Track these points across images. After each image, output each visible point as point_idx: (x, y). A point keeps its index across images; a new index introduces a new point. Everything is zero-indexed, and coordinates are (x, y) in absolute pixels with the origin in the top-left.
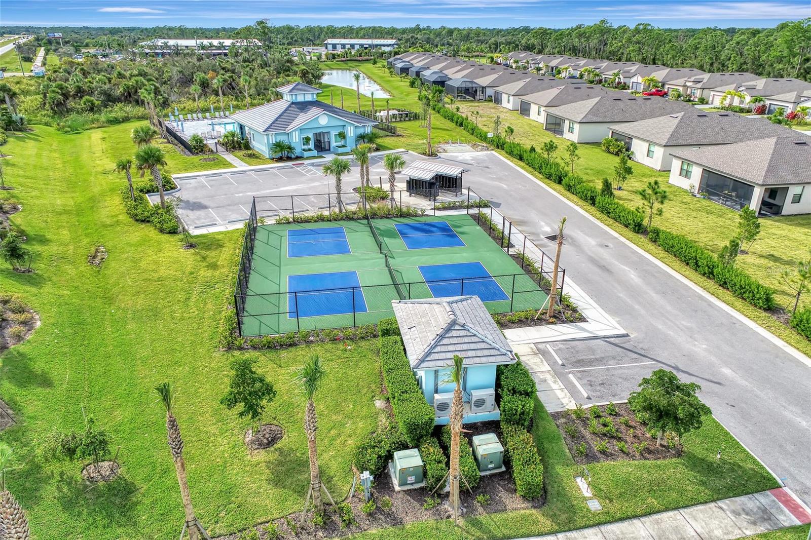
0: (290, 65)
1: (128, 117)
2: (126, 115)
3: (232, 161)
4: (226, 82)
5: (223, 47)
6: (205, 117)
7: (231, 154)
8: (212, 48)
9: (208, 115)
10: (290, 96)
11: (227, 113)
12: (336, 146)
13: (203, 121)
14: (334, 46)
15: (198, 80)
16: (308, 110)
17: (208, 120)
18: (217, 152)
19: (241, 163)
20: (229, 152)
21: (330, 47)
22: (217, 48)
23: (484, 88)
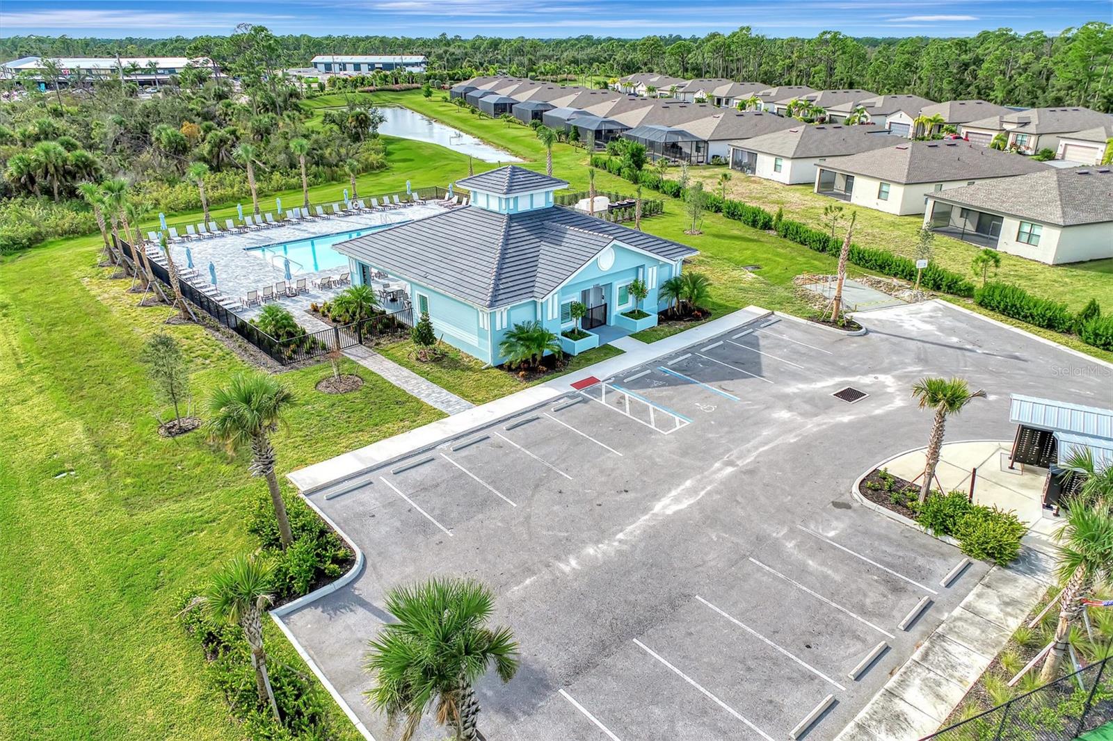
0: (294, 100)
1: (38, 233)
2: (35, 229)
3: (405, 385)
4: (226, 143)
5: (156, 70)
6: (224, 229)
7: (378, 355)
8: (139, 72)
9: (229, 223)
10: (503, 201)
11: (269, 217)
12: (622, 314)
13: (223, 239)
14: (328, 67)
15: (164, 139)
16: (557, 233)
17: (234, 236)
18: (339, 348)
19: (438, 393)
20: (369, 347)
21: (322, 67)
22: (146, 72)
23: (706, 142)
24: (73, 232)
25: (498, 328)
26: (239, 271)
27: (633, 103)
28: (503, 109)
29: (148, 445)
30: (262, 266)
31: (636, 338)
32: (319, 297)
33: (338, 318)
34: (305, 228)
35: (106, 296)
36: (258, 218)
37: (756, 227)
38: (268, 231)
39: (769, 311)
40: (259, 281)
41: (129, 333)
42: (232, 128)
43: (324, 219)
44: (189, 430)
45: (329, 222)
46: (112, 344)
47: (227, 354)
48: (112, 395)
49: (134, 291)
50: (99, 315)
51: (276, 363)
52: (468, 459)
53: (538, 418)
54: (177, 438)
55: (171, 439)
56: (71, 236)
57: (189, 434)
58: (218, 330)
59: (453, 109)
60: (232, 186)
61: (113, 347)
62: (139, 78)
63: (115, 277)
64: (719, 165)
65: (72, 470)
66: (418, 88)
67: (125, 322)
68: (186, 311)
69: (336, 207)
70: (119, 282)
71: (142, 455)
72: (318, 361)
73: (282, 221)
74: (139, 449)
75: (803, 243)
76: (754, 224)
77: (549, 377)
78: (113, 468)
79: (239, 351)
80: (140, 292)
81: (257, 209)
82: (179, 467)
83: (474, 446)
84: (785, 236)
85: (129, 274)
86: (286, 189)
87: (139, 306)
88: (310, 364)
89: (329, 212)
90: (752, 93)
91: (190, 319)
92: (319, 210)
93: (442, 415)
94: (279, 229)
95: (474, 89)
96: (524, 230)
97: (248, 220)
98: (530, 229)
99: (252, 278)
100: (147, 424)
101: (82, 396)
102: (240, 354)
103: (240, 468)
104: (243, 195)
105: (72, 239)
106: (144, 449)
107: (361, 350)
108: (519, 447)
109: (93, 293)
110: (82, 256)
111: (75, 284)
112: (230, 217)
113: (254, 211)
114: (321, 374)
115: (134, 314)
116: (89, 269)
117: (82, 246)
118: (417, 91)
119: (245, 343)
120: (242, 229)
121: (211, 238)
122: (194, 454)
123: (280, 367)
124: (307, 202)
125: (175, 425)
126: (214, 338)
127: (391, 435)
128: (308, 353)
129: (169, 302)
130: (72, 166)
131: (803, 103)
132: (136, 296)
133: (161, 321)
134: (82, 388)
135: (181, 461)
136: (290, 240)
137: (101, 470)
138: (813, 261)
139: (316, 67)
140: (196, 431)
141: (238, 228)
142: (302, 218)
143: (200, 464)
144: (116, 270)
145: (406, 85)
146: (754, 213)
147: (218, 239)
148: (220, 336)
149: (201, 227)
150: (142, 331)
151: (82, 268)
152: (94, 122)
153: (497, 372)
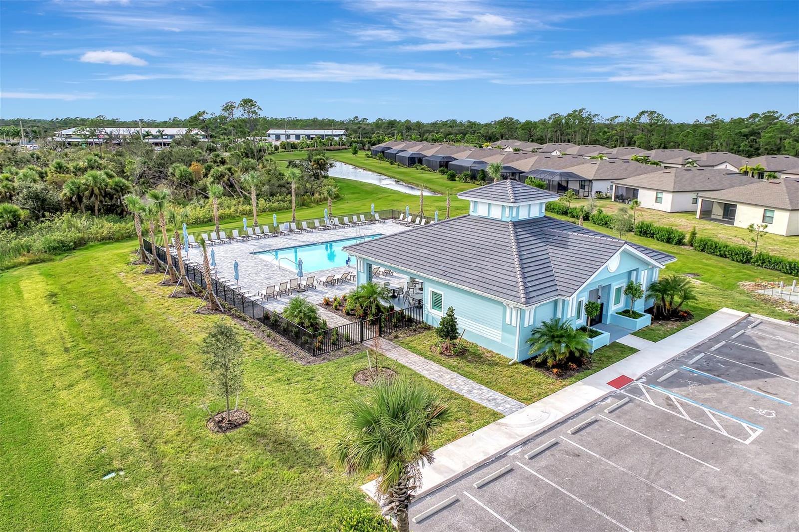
1: (83, 238)
2: (81, 235)
3: (441, 379)
4: (224, 177)
5: (162, 135)
6: (231, 238)
7: (400, 348)
8: (151, 137)
9: (235, 233)
10: (507, 210)
11: (266, 229)
12: (617, 313)
13: (230, 245)
14: (278, 137)
15: (177, 174)
16: (560, 238)
17: (239, 243)
18: (362, 340)
19: (479, 389)
20: (389, 340)
21: (274, 137)
22: (155, 137)
23: (590, 181)
24: (109, 238)
25: (526, 325)
26: (250, 270)
27: (517, 156)
28: (415, 161)
29: (199, 441)
30: (269, 266)
31: (639, 336)
32: (326, 293)
33: (350, 312)
34: (295, 238)
35: (141, 288)
36: (258, 230)
37: (671, 243)
38: (266, 240)
39: (746, 314)
40: (269, 278)
41: (164, 321)
42: (229, 166)
43: (307, 231)
44: (240, 425)
45: (312, 234)
46: (150, 331)
47: (259, 343)
48: (155, 383)
49: (165, 284)
50: (136, 304)
51: (307, 354)
52: (549, 470)
53: (596, 421)
54: (228, 434)
55: (221, 435)
56: (108, 241)
57: (241, 429)
58: (245, 321)
59: (374, 162)
60: (229, 207)
61: (151, 334)
62: (150, 141)
63: (147, 273)
64: (601, 198)
65: (121, 470)
66: (346, 149)
67: (159, 312)
68: (213, 303)
69: (317, 223)
70: (150, 276)
71: (194, 453)
72: (346, 352)
73: (276, 232)
74: (190, 446)
75: (723, 255)
76: (669, 240)
77: (581, 374)
78: (165, 470)
79: (268, 340)
80: (170, 285)
81: (256, 223)
82: (237, 471)
83: (548, 453)
84: (702, 250)
85: (158, 271)
86: (269, 210)
87: (170, 297)
88: (339, 355)
89: (312, 227)
90: (598, 152)
91: (216, 310)
92: (304, 224)
93: (496, 416)
94: (274, 238)
95: (389, 148)
96: (529, 235)
97: (250, 231)
98: (534, 234)
99: (263, 276)
100: (194, 417)
101: (127, 383)
102: (270, 343)
103: (304, 474)
104: (238, 214)
105: (108, 243)
106: (196, 446)
107: (383, 342)
108: (598, 456)
109: (129, 285)
110: (118, 256)
111: (113, 279)
112: (235, 228)
113: (254, 224)
114: (354, 366)
115: (166, 305)
116: (124, 266)
117: (117, 249)
118: (345, 151)
119: (274, 334)
120: (245, 237)
121: (221, 244)
122: (249, 454)
123: (312, 358)
124: (294, 218)
125: (223, 419)
126: (242, 328)
127: (455, 437)
128: (334, 344)
129: (196, 295)
130: (111, 189)
131: (642, 158)
132: (166, 289)
133: (191, 311)
134: (125, 375)
135: (238, 463)
136: (285, 247)
137: (153, 471)
138: (744, 271)
139: (269, 136)
140: (246, 425)
141: (242, 237)
142: (291, 230)
143: (259, 467)
144: (148, 267)
145: (337, 147)
146: (667, 231)
147: (226, 245)
148: (247, 326)
149: (214, 235)
150: (176, 319)
151: (119, 265)
152: (127, 161)
153: (525, 369)
